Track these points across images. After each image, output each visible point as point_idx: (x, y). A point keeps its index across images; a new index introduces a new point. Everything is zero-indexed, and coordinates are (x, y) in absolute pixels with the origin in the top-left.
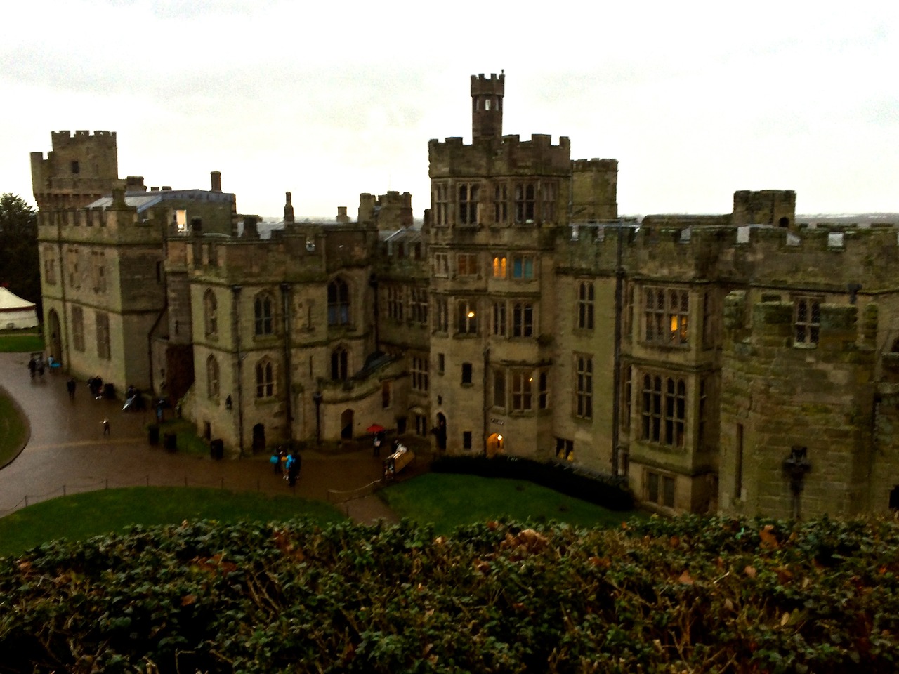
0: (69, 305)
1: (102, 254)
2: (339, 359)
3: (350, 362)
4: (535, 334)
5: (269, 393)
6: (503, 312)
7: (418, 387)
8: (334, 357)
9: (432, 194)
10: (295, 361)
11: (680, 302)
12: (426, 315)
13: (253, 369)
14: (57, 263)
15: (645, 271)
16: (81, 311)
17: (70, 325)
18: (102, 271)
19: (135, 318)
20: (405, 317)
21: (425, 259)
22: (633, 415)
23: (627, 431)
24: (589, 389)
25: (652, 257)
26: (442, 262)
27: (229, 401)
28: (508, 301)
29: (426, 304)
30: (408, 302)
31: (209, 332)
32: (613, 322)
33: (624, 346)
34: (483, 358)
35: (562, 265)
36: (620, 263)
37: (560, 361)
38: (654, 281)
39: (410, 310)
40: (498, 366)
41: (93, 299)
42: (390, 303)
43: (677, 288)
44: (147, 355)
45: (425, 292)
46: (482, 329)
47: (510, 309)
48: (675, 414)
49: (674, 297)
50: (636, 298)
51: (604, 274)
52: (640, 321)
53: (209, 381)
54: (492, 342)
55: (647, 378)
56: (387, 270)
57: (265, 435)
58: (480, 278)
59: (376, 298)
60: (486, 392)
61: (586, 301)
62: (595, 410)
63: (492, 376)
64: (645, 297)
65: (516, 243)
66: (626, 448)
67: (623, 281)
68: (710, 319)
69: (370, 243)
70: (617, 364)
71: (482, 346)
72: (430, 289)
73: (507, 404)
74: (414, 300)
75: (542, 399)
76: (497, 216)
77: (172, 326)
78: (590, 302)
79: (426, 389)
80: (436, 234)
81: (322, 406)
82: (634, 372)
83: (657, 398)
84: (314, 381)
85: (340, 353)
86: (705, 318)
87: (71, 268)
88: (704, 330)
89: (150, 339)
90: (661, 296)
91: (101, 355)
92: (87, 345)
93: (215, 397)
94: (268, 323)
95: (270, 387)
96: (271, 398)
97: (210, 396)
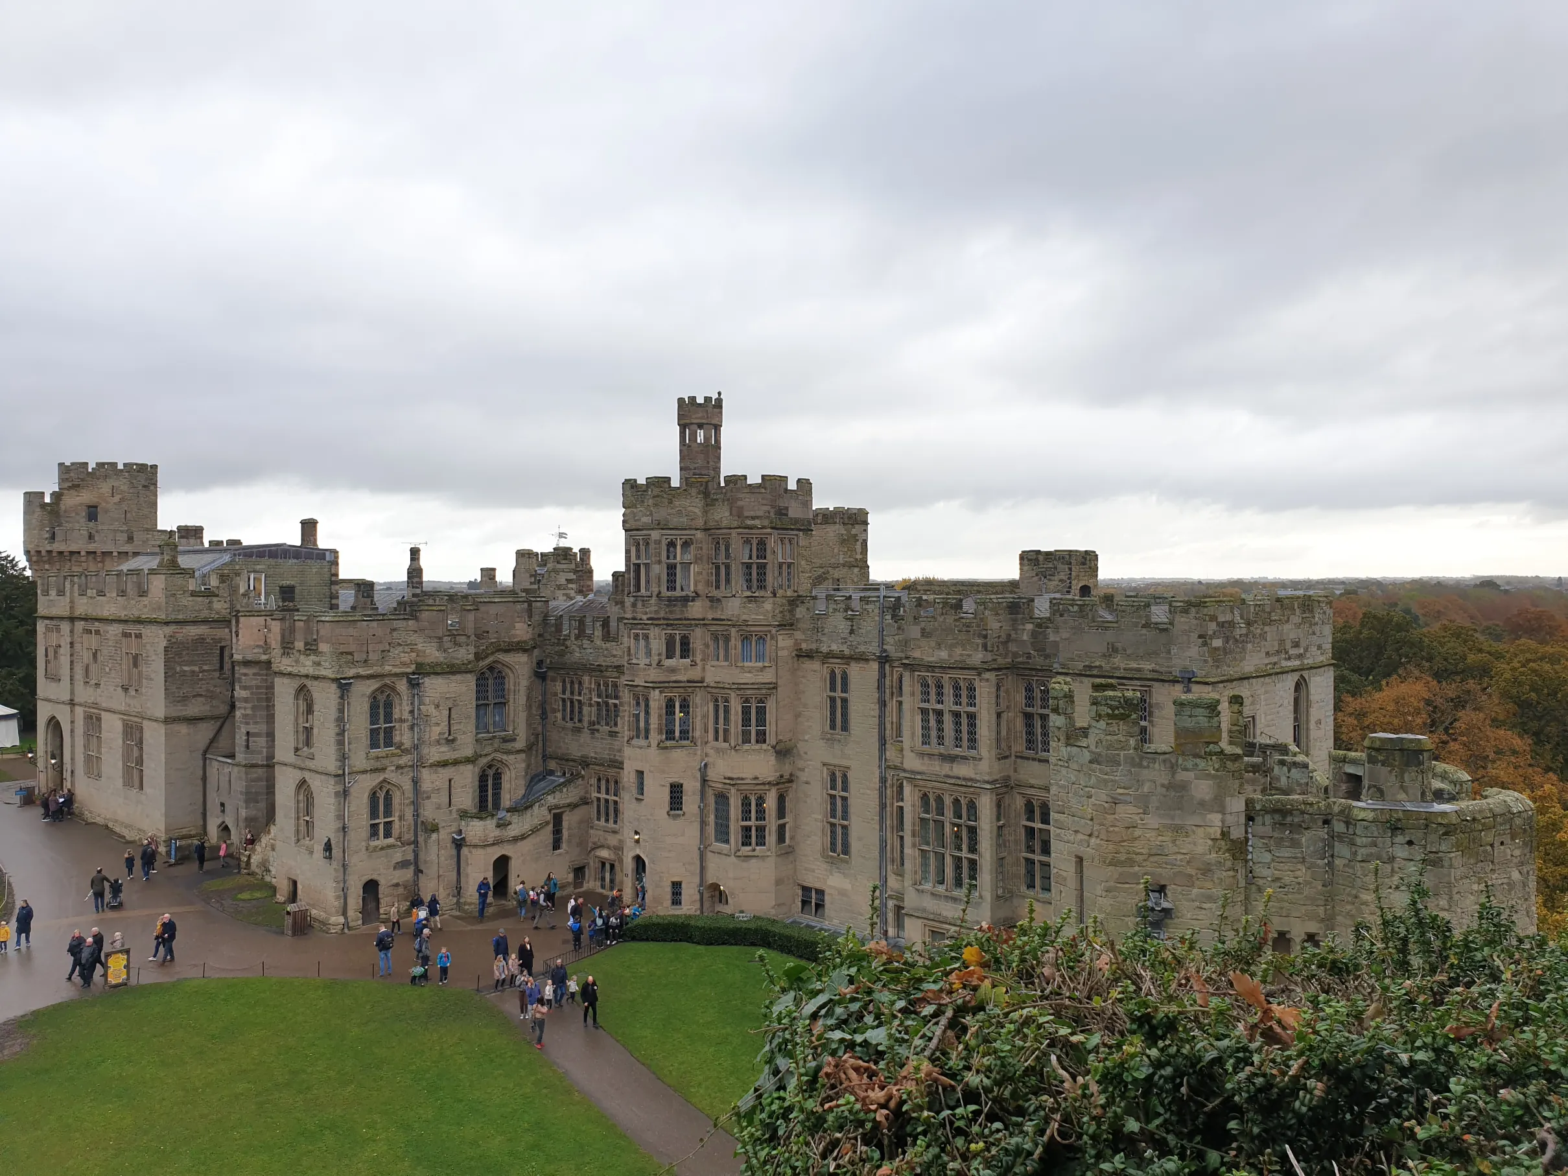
0: (79, 711)
1: (139, 636)
2: (490, 782)
3: (505, 785)
4: (771, 739)
5: (387, 835)
6: (727, 710)
7: (603, 819)
8: (483, 778)
9: (628, 552)
10: (426, 786)
11: (964, 693)
12: (616, 716)
13: (365, 799)
14: (65, 650)
15: (917, 654)
16: (99, 719)
17: (80, 741)
18: (136, 661)
19: (183, 729)
20: (586, 719)
21: (615, 639)
22: (908, 851)
23: (900, 874)
24: (845, 815)
25: (925, 634)
26: (642, 643)
27: (328, 847)
28: (733, 695)
29: (617, 702)
30: (591, 699)
31: (301, 746)
32: (876, 720)
33: (891, 754)
34: (698, 775)
35: (804, 646)
36: (882, 642)
37: (803, 776)
38: (930, 668)
39: (594, 709)
40: (720, 786)
41: (119, 701)
42: (564, 700)
43: (960, 675)
44: (200, 782)
45: (615, 685)
46: (697, 734)
47: (736, 707)
48: (964, 847)
49: (957, 688)
50: (906, 688)
51: (862, 658)
52: (913, 721)
53: (298, 818)
54: (711, 752)
55: (925, 797)
56: (561, 654)
57: (380, 896)
58: (694, 664)
59: (544, 694)
60: (703, 823)
61: (838, 694)
62: (855, 845)
63: (711, 800)
64: (918, 688)
65: (744, 617)
66: (900, 897)
67: (887, 667)
68: (1004, 716)
69: (537, 618)
70: (883, 780)
71: (698, 758)
72: (623, 680)
73: (732, 840)
74: (599, 696)
75: (781, 829)
76: (717, 581)
77: (240, 739)
78: (844, 695)
79: (615, 822)
80: (634, 605)
81: (465, 851)
82: (907, 789)
83: (940, 825)
84: (455, 815)
85: (491, 772)
86: (999, 715)
87: (87, 657)
88: (998, 733)
89: (205, 759)
90: (940, 686)
91: (128, 783)
92: (105, 769)
93: (307, 841)
94: (389, 732)
95: (388, 825)
96: (391, 841)
97: (298, 840)
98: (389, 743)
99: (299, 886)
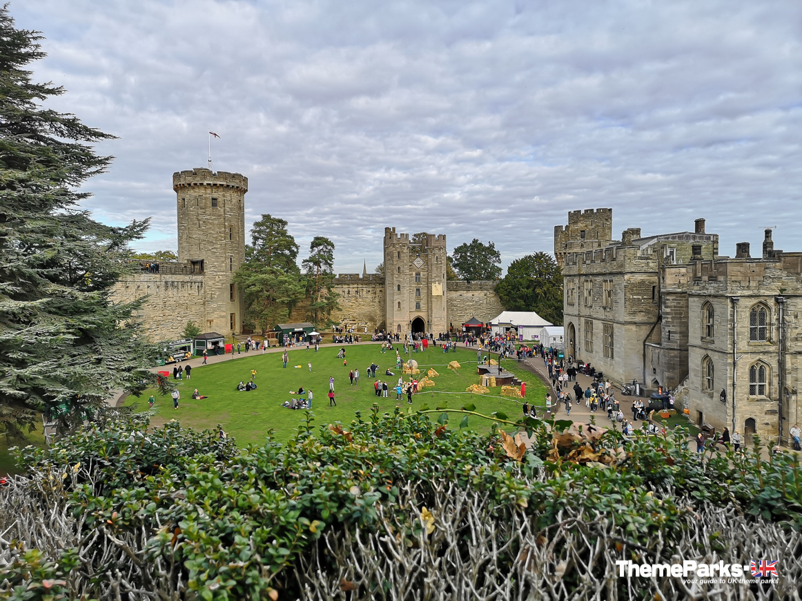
0: (583, 319)
1: (611, 281)
5: (761, 392)
10: (788, 365)
13: (747, 369)
14: (576, 290)
16: (592, 323)
17: (583, 334)
18: (610, 293)
19: (634, 328)
27: (723, 394)
31: (705, 336)
41: (601, 314)
44: (642, 356)
53: (703, 377)
57: (757, 428)
77: (664, 334)
87: (586, 293)
89: (644, 345)
91: (606, 356)
92: (595, 348)
93: (709, 391)
94: (762, 331)
95: (762, 387)
96: (763, 397)
97: (703, 389)
98: (762, 337)
99: (704, 416)
